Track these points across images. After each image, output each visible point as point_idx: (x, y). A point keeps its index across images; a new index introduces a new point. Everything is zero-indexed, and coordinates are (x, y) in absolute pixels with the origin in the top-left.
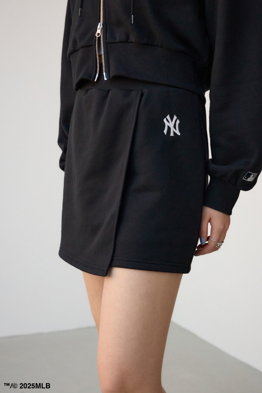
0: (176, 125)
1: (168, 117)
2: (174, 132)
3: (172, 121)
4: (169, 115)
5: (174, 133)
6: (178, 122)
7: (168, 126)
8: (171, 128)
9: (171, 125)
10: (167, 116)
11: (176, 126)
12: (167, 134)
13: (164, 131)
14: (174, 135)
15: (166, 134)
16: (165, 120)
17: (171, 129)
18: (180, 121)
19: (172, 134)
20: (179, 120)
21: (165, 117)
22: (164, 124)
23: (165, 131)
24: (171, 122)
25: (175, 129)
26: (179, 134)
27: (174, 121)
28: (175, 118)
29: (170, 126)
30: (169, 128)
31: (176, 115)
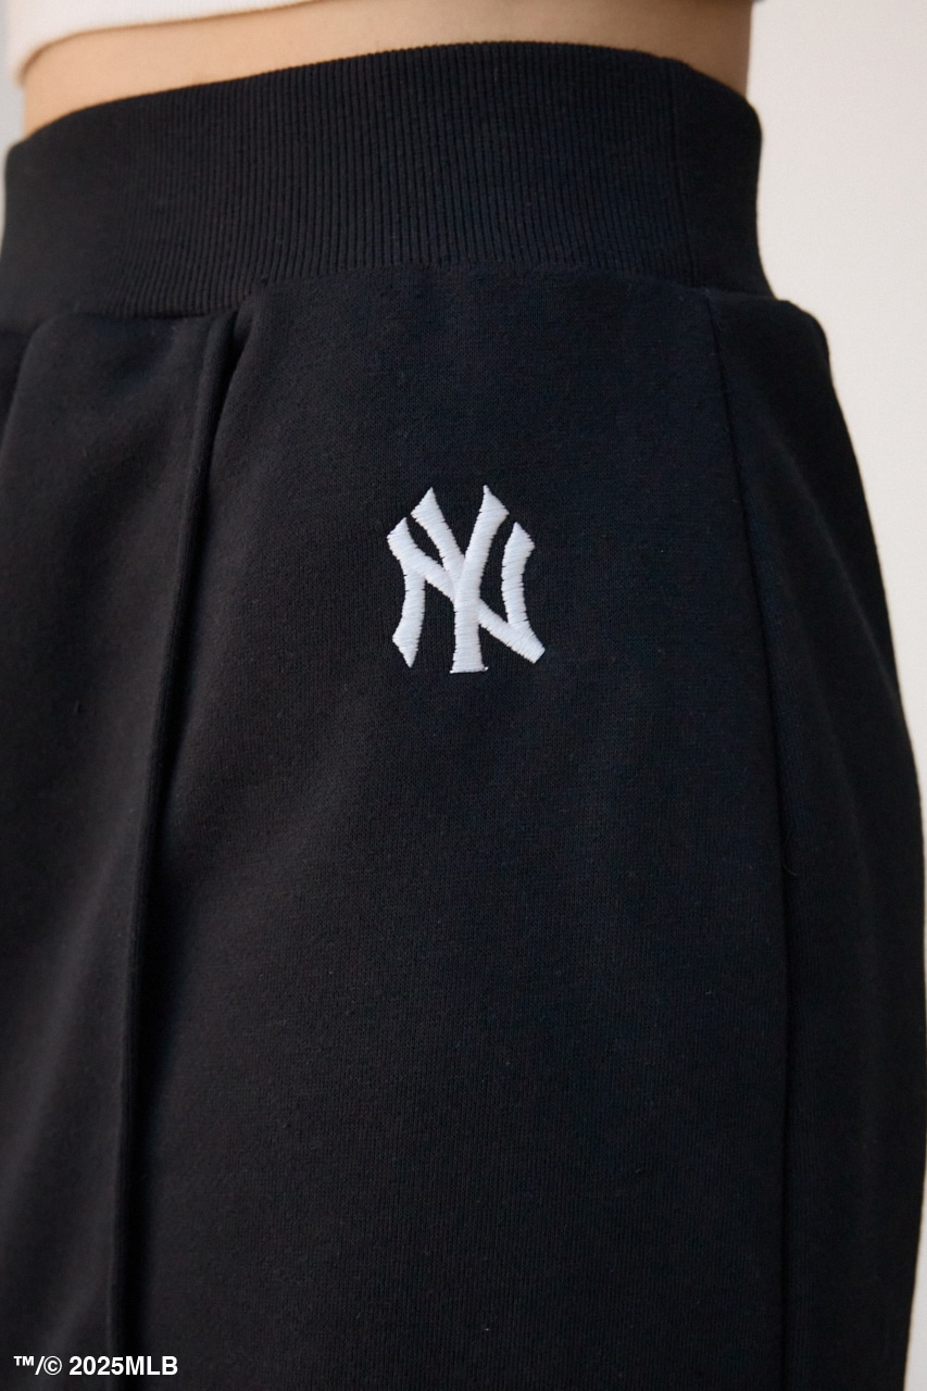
0: (505, 574)
1: (427, 512)
2: (483, 634)
3: (463, 544)
4: (430, 495)
5: (490, 646)
6: (519, 546)
7: (432, 594)
8: (457, 606)
9: (459, 577)
10: (416, 502)
11: (501, 580)
12: (418, 657)
13: (397, 638)
14: (485, 661)
15: (409, 660)
16: (399, 541)
17: (453, 614)
18: (534, 538)
19: (466, 658)
20: (524, 527)
21: (404, 509)
22: (394, 569)
23: (406, 638)
24: (457, 550)
25: (498, 608)
26: (530, 648)
27: (487, 544)
28: (491, 512)
29: (450, 584)
30: (439, 608)
31: (493, 492)
